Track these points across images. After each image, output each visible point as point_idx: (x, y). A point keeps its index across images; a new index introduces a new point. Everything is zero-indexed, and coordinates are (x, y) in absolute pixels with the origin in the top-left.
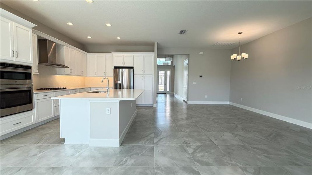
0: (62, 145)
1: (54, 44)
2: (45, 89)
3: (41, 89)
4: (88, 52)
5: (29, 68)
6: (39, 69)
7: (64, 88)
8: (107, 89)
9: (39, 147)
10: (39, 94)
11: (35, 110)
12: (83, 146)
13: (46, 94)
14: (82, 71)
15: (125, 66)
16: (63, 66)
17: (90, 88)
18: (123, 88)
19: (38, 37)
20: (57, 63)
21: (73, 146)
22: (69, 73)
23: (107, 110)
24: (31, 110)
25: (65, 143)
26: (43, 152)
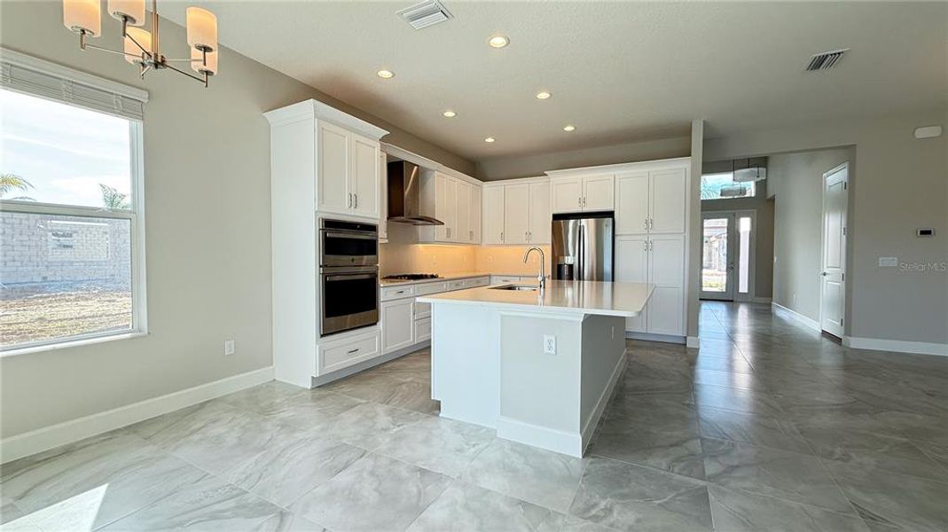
0: (434, 418)
1: (416, 168)
2: (397, 277)
3: (391, 277)
4: (484, 179)
5: (373, 228)
6: (388, 231)
7: (432, 276)
8: (540, 279)
9: (391, 413)
10: (389, 289)
11: (381, 324)
12: (483, 431)
13: (400, 289)
14: (471, 232)
15: (586, 210)
16: (431, 221)
17: (490, 276)
18: (580, 278)
19: (388, 156)
20: (420, 215)
21: (459, 427)
22: (444, 237)
23: (545, 341)
24: (375, 324)
25: (441, 415)
26: (399, 426)
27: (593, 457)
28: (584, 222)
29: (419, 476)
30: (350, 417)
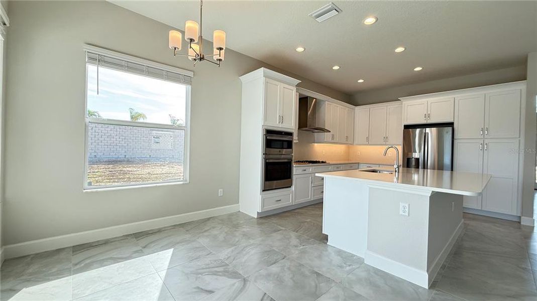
0: (324, 245)
1: (314, 100)
2: (302, 162)
3: (299, 162)
4: (356, 105)
5: (291, 134)
6: (298, 136)
7: (323, 162)
8: (395, 166)
9: (299, 237)
10: (299, 168)
11: (293, 188)
12: (355, 258)
13: (304, 168)
14: (347, 137)
16: (323, 130)
17: (358, 163)
18: (425, 167)
19: (300, 95)
20: (317, 126)
21: (340, 252)
22: (330, 140)
23: (401, 207)
24: (290, 187)
25: (328, 243)
26: (303, 246)
27: (437, 290)
28: (428, 130)
29: (316, 276)
30: (277, 236)
